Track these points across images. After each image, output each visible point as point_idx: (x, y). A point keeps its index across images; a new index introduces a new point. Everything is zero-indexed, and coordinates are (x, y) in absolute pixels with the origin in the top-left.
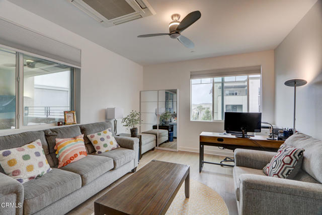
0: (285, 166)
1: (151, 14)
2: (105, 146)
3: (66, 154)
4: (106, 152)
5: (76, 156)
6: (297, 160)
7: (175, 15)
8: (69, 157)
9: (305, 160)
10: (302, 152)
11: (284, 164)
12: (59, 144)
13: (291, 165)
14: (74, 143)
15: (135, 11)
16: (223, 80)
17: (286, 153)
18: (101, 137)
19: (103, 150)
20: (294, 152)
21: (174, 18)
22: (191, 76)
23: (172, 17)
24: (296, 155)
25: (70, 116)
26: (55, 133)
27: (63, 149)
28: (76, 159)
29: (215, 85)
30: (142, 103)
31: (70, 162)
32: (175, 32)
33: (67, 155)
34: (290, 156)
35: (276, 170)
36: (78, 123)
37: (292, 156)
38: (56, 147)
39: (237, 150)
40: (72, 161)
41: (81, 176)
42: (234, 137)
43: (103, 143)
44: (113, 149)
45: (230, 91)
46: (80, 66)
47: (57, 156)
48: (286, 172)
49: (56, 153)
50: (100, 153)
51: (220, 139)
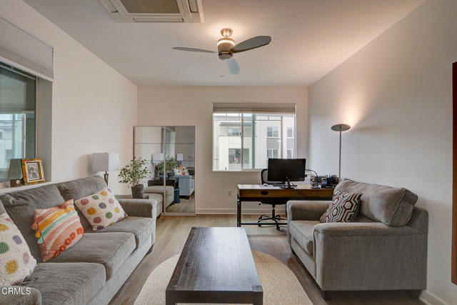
0: (347, 211)
1: (199, 21)
2: (109, 215)
3: (57, 235)
4: (110, 225)
5: (73, 236)
6: (357, 204)
7: (226, 30)
8: (63, 241)
9: (363, 204)
10: (360, 196)
11: (346, 209)
12: (41, 218)
13: (352, 210)
14: (65, 214)
15: (179, 12)
16: (254, 118)
17: (345, 199)
18: (98, 202)
19: (106, 222)
20: (354, 197)
21: (225, 34)
22: (214, 108)
23: (222, 32)
24: (356, 200)
25: (32, 169)
26: (22, 201)
27: (51, 227)
28: (74, 242)
29: (244, 128)
30: (136, 146)
31: (65, 248)
32: (226, 52)
33: (60, 236)
34: (350, 201)
35: (339, 217)
36: (46, 181)
37: (352, 201)
38: (35, 224)
39: (290, 203)
40: (67, 247)
41: (104, 264)
42: (278, 188)
43: (105, 211)
44: (120, 220)
45: (233, 130)
46: (52, 77)
47: (40, 242)
48: (348, 217)
49: (38, 235)
50: (100, 228)
51: (264, 192)
